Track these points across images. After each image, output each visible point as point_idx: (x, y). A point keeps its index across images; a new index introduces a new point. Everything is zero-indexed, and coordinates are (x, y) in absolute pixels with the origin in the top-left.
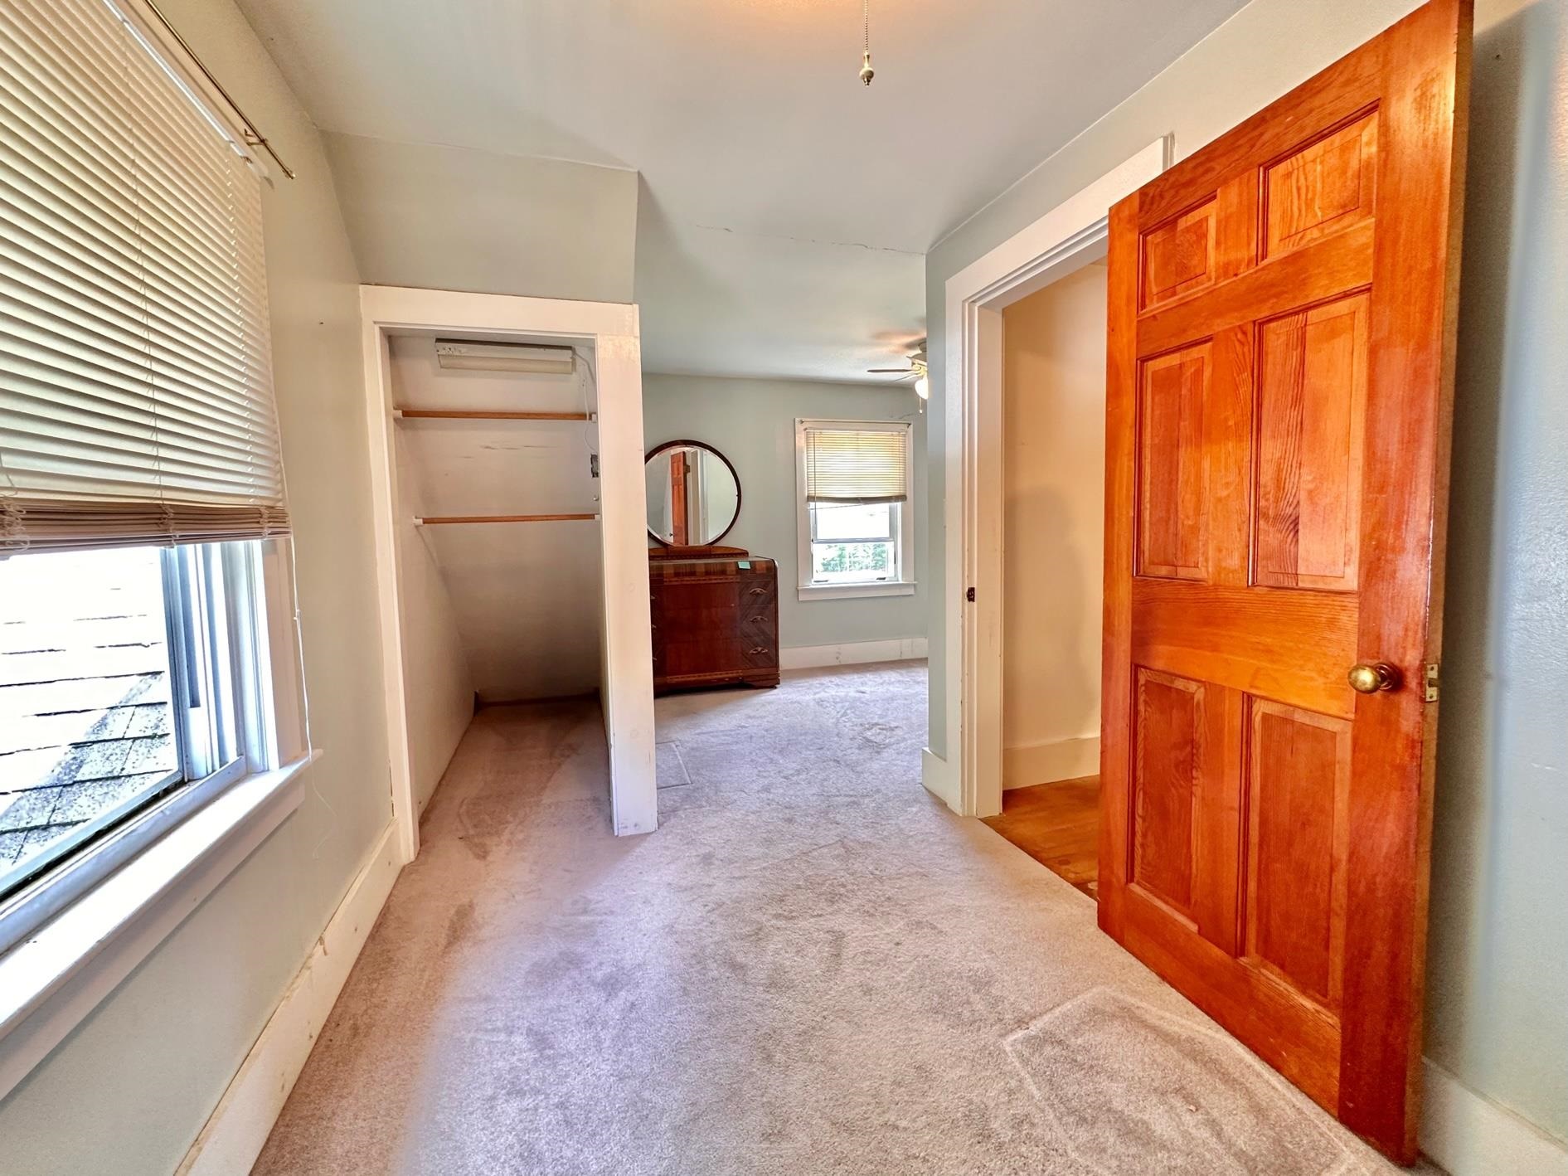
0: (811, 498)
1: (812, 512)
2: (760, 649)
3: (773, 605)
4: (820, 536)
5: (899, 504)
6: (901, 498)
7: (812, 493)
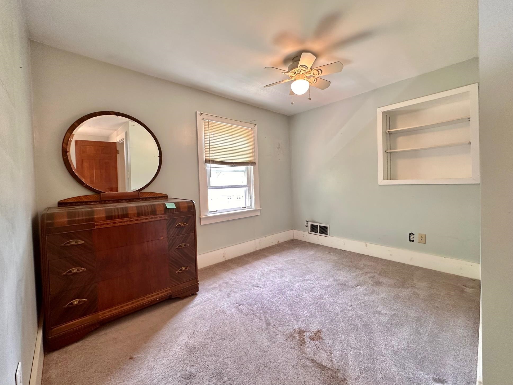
0: (207, 161)
1: (208, 170)
2: (184, 268)
3: (193, 234)
4: (212, 184)
5: (252, 167)
6: (253, 163)
7: (208, 158)
